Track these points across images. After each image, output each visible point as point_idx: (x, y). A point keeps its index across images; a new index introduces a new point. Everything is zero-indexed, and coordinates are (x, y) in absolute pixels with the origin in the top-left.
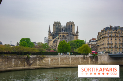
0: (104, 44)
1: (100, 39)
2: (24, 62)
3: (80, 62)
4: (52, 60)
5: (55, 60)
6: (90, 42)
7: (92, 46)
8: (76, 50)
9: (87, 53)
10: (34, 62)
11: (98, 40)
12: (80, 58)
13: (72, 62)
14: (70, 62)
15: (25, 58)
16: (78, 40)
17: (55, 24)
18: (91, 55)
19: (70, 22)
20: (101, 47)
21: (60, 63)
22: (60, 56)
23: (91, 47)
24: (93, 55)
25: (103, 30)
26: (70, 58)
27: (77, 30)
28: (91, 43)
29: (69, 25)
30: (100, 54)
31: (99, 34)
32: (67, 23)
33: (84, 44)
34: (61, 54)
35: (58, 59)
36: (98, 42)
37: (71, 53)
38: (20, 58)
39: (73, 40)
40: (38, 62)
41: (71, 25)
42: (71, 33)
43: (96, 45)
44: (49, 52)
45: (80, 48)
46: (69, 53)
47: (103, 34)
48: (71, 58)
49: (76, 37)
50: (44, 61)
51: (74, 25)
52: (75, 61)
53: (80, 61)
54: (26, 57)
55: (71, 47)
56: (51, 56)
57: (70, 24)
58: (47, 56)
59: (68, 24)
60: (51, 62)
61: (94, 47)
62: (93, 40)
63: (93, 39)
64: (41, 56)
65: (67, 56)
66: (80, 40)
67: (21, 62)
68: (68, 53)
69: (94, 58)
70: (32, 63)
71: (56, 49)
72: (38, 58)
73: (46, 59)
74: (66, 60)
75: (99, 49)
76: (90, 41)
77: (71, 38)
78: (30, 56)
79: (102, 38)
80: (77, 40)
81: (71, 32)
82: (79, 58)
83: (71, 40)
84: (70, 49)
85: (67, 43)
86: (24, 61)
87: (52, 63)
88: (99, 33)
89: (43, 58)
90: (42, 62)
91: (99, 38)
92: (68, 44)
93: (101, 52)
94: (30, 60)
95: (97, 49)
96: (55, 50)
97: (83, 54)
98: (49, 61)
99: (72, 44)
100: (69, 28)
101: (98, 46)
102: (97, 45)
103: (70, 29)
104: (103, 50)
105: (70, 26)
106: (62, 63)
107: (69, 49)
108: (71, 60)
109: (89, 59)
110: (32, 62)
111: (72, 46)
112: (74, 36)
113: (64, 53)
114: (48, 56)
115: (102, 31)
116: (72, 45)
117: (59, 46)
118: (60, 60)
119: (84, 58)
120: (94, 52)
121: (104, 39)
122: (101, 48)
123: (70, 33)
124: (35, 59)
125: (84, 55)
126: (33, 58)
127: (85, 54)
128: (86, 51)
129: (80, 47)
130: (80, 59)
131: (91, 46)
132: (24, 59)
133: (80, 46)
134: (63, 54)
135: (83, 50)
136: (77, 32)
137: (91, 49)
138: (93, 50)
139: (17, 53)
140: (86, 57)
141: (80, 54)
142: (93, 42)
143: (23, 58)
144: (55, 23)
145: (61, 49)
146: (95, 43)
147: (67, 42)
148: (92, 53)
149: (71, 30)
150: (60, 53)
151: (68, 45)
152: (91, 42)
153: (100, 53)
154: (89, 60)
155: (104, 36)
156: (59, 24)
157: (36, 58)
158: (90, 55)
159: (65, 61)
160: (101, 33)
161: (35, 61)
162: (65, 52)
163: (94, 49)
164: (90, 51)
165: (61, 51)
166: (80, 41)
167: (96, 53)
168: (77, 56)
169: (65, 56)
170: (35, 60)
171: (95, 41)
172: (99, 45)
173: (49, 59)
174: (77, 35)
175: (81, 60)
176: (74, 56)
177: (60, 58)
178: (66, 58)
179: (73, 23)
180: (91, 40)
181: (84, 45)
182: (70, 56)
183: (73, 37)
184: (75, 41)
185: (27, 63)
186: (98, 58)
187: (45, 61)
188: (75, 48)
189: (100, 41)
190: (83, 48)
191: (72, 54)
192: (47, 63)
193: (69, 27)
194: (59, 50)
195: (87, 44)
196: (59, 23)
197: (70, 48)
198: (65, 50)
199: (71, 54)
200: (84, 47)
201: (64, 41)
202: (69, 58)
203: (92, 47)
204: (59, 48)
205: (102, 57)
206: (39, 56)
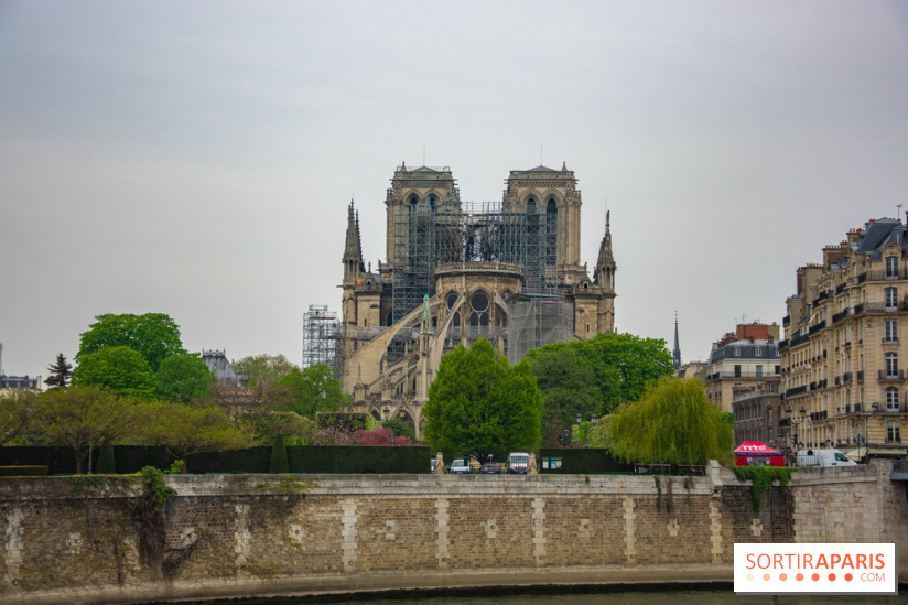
0: (847, 377)
1: (813, 330)
2: (116, 542)
3: (630, 539)
4: (371, 519)
5: (399, 517)
6: (717, 357)
7: (736, 392)
8: (595, 433)
9: (691, 461)
10: (211, 536)
11: (798, 340)
12: (629, 504)
13: (554, 540)
14: (540, 539)
15: (122, 503)
16: (610, 334)
17: (406, 191)
18: (730, 478)
19: (541, 171)
20: (821, 404)
21: (443, 549)
22: (448, 482)
23: (727, 404)
24: (751, 476)
25: (845, 248)
26: (538, 504)
27: (606, 243)
28: (727, 368)
29: (531, 200)
30: (809, 469)
31: (800, 289)
32: (516, 179)
33: (668, 372)
34: (458, 466)
35: (428, 509)
36: (799, 355)
37: (544, 454)
38: (76, 504)
39: (567, 338)
40: (247, 535)
41: (552, 204)
42: (549, 271)
43: (774, 383)
44: (348, 450)
45: (628, 409)
46: (532, 458)
47: (840, 289)
48: (550, 504)
49: (589, 308)
50: (297, 533)
51: (577, 204)
52: (585, 529)
53: (630, 530)
54: (136, 490)
55: (549, 405)
56: (367, 485)
57: (542, 192)
58: (323, 485)
59: (522, 191)
60: (362, 544)
61: (754, 404)
62: (745, 340)
63: (746, 331)
64: (273, 483)
65: (513, 481)
66: (628, 336)
67: (88, 535)
68: (522, 459)
69: (756, 508)
70: (192, 548)
71: (407, 417)
72: (249, 500)
73: (319, 514)
74: (500, 523)
75: (805, 425)
76: (721, 344)
77: (548, 320)
78: (174, 486)
79: (836, 318)
80: (601, 337)
81: (552, 261)
82: (616, 503)
83: (546, 340)
84: (538, 419)
85: (514, 360)
86: (116, 528)
87: (376, 547)
88: (802, 273)
89: (296, 499)
90: (286, 538)
91: (805, 319)
92: (522, 369)
93: (828, 456)
94: (175, 519)
95: (785, 423)
96: (402, 424)
97: (654, 471)
98: (348, 531)
99: (553, 376)
100: (533, 228)
101: (791, 392)
102: (783, 389)
103: (542, 233)
104: (845, 432)
105: (541, 208)
106: (462, 546)
107: (530, 424)
108: (550, 520)
109: (714, 513)
110: (186, 536)
111: (554, 393)
112: (571, 298)
113: (482, 461)
114: (341, 484)
115: (835, 256)
116: (557, 383)
117: (434, 388)
118: (442, 518)
119: (664, 506)
120: (763, 448)
121: (848, 335)
122: (819, 417)
123: (535, 270)
124: (215, 511)
125: (663, 479)
126: (203, 499)
127: (675, 470)
128: (681, 444)
129: (633, 406)
130: (629, 516)
131: (727, 391)
132: (112, 514)
133: (631, 392)
134: (476, 464)
135: (654, 427)
136: (607, 266)
137: (730, 419)
138: (745, 435)
139: (56, 458)
140: (688, 500)
141: (628, 468)
142: (748, 353)
143: (107, 501)
144: (404, 178)
145: (456, 420)
146: (768, 368)
147: (512, 350)
148: (742, 459)
149: (552, 249)
150: (448, 461)
151: (519, 387)
152: (730, 354)
153: (811, 460)
154: (716, 527)
155: (851, 303)
156: (441, 192)
157: (225, 498)
158: (717, 476)
159: (492, 534)
160: (819, 274)
161: (217, 531)
162: (491, 453)
163: (754, 420)
164: (724, 443)
165: (455, 440)
166: (629, 345)
167: (776, 460)
168: (605, 484)
169: (494, 485)
170: (213, 522)
171: (768, 353)
172: (802, 389)
173: (350, 515)
174: (598, 289)
175: (638, 522)
176: (570, 485)
177: (442, 506)
178: (500, 503)
179: (565, 178)
180: (729, 338)
181: (665, 385)
182: (539, 486)
183: (568, 306)
184: (581, 350)
185: (144, 548)
186: (792, 510)
187: (306, 525)
188: (585, 411)
189: (816, 350)
190: (653, 415)
191: (557, 464)
192: (323, 546)
193: (533, 217)
194: (435, 427)
195: (690, 373)
196: (445, 180)
197: (537, 414)
198: (492, 425)
199: (549, 471)
200: (670, 406)
201: (480, 348)
202: (527, 504)
203: (739, 408)
204: (434, 412)
205: (837, 503)
206: (254, 481)
